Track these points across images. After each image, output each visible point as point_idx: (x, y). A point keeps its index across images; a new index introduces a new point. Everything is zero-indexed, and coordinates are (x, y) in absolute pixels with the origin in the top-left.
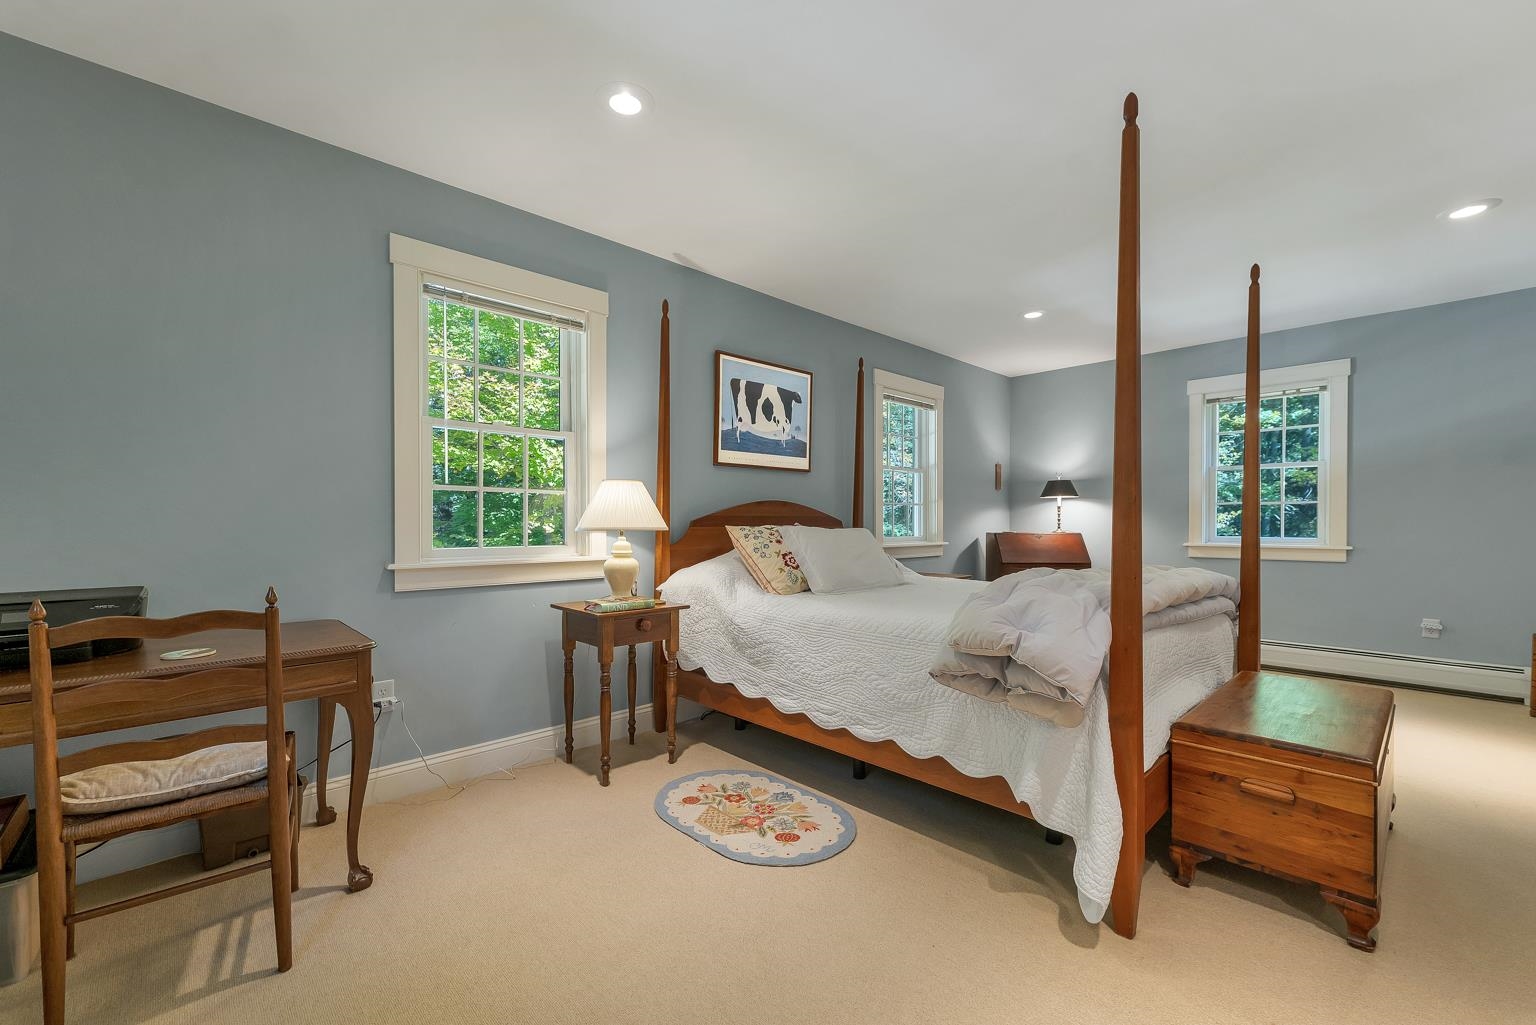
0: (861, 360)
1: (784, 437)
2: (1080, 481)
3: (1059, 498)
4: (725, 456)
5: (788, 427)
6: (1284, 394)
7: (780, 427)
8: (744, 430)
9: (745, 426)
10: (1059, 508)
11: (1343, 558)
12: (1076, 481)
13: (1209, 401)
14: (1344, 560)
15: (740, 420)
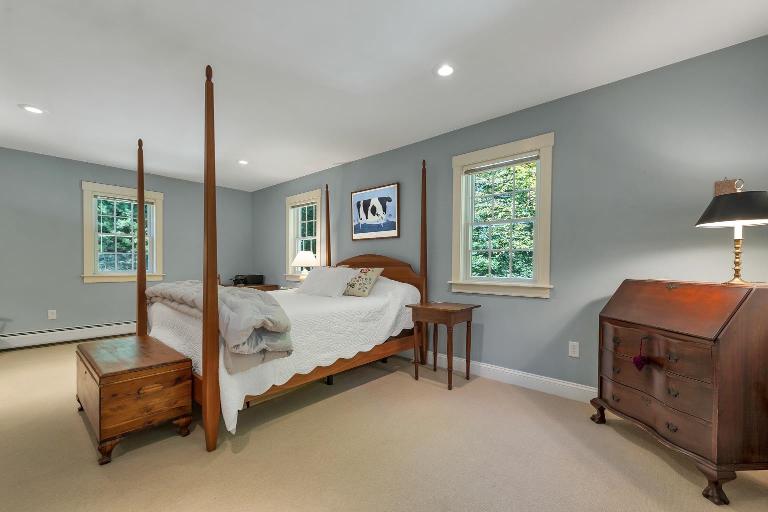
0: (424, 162)
1: (382, 222)
4: (356, 236)
5: (384, 216)
7: (380, 217)
8: (363, 223)
9: (364, 221)
15: (361, 219)
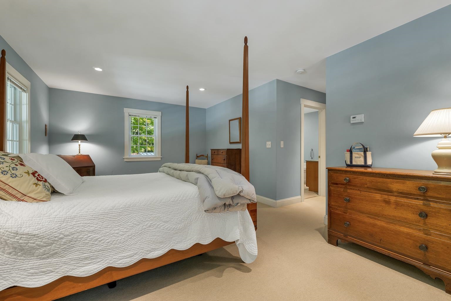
2: (89, 135)
3: (80, 141)
6: (147, 117)
10: (79, 145)
11: (160, 159)
12: (86, 135)
13: (130, 115)
14: (160, 160)
